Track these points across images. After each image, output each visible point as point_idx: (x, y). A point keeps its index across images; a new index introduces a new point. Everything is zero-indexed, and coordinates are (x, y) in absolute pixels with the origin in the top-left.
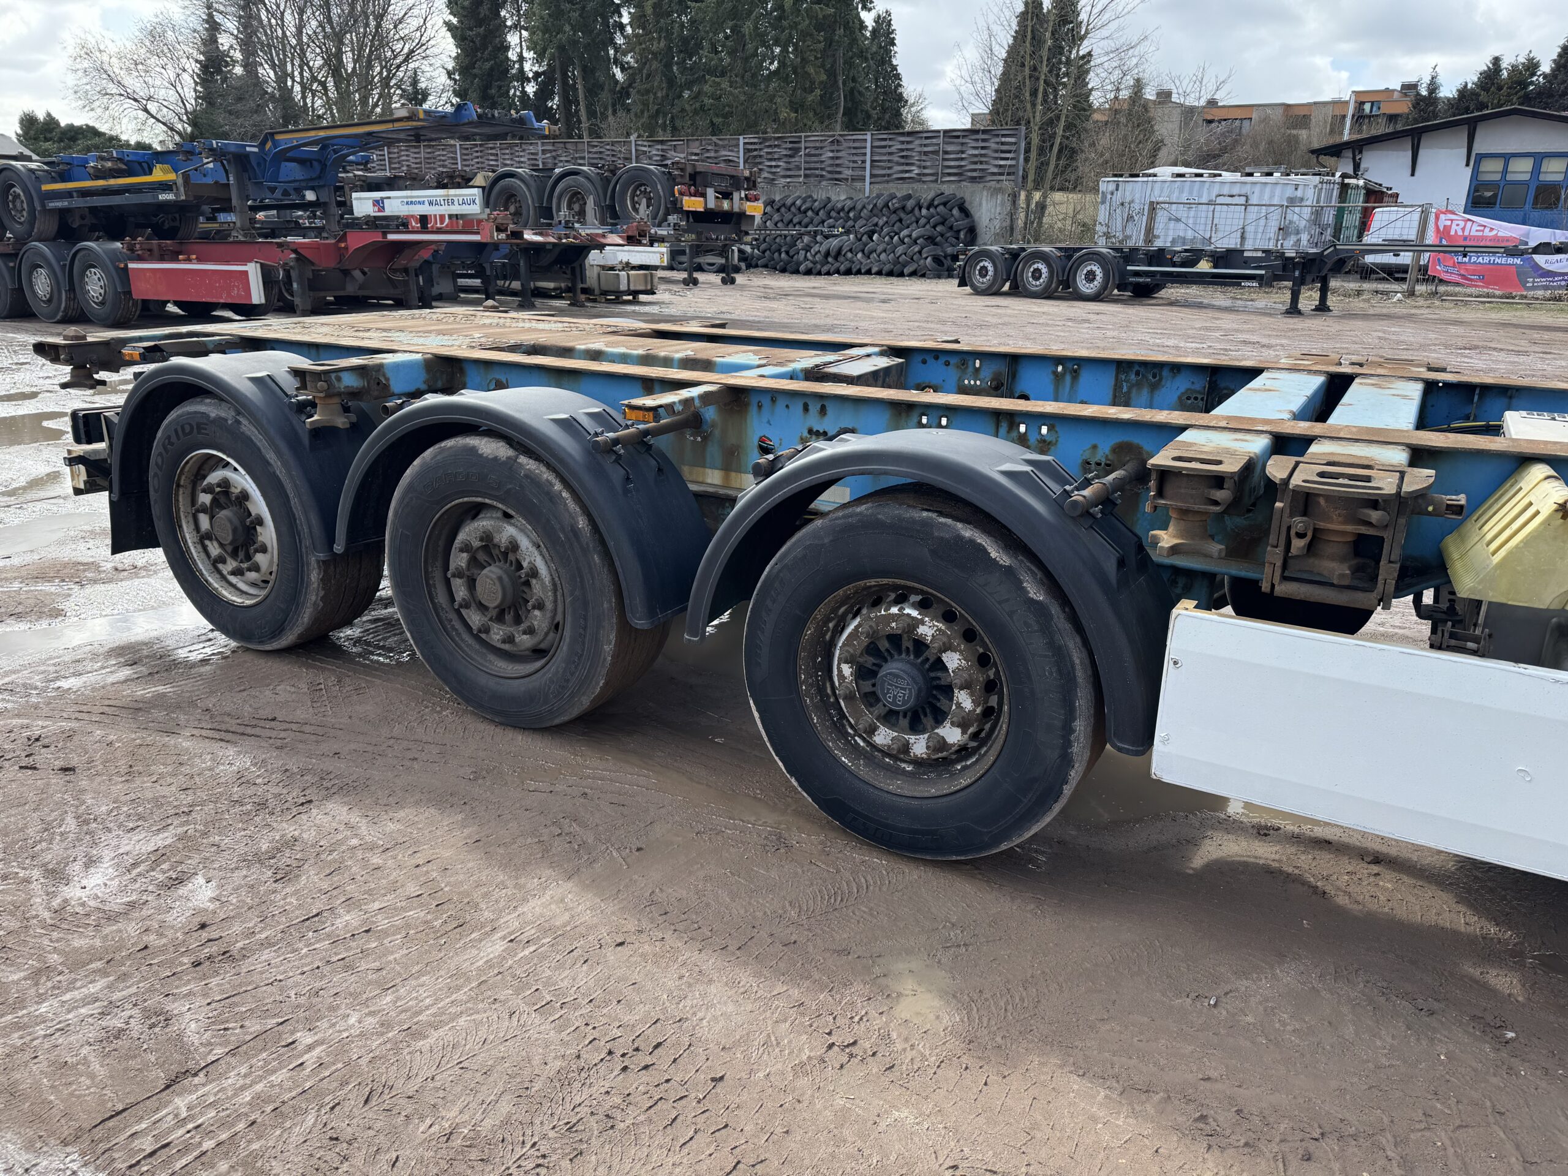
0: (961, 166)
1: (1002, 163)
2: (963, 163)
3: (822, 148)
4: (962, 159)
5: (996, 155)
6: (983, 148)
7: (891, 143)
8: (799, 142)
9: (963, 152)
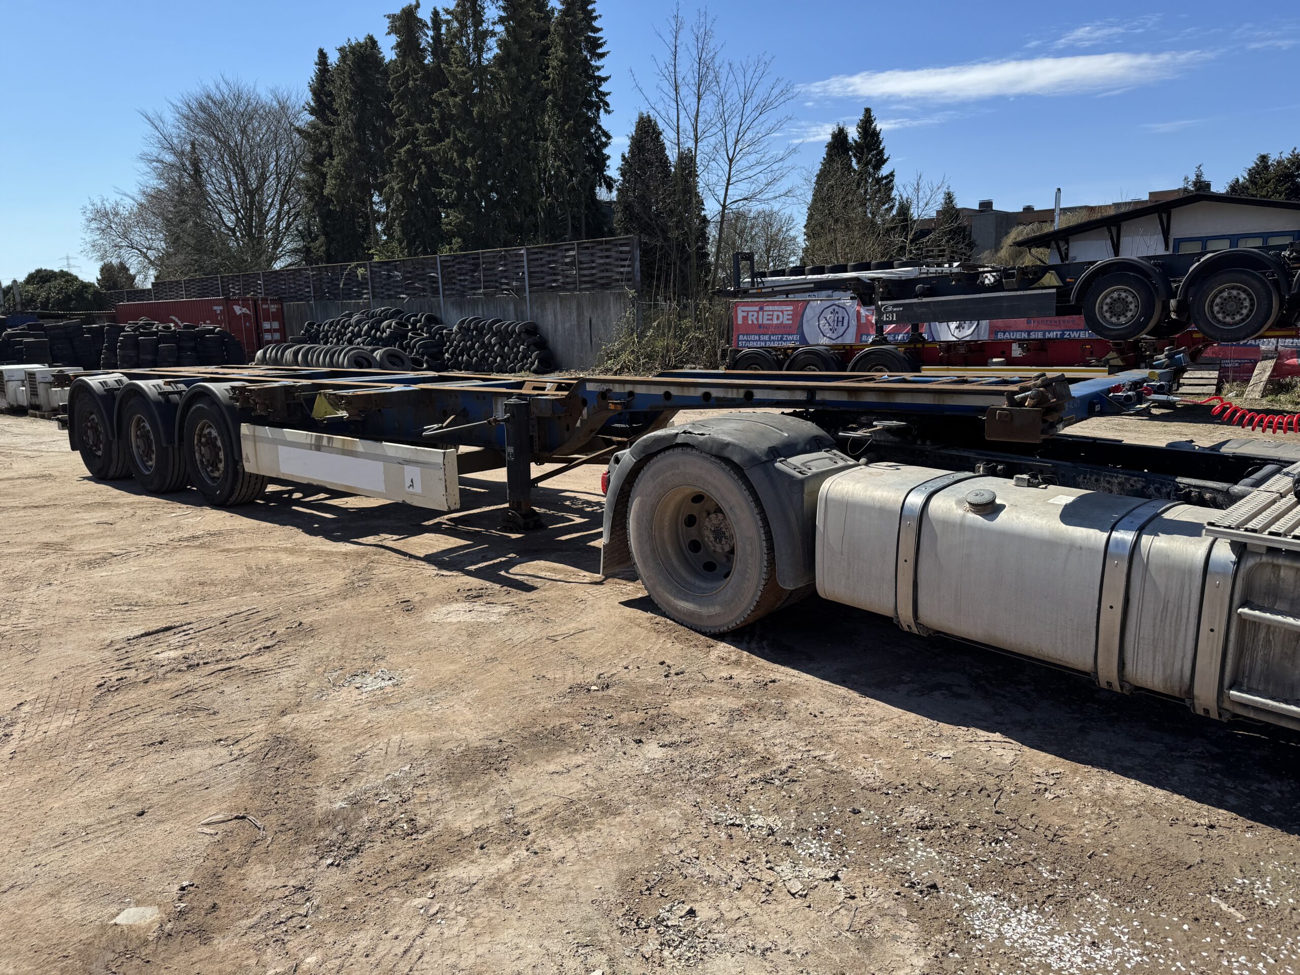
0: (593, 275)
1: (622, 270)
2: (594, 271)
3: (494, 263)
4: (593, 268)
5: (617, 263)
6: (607, 257)
7: (541, 256)
8: (478, 258)
9: (593, 262)
